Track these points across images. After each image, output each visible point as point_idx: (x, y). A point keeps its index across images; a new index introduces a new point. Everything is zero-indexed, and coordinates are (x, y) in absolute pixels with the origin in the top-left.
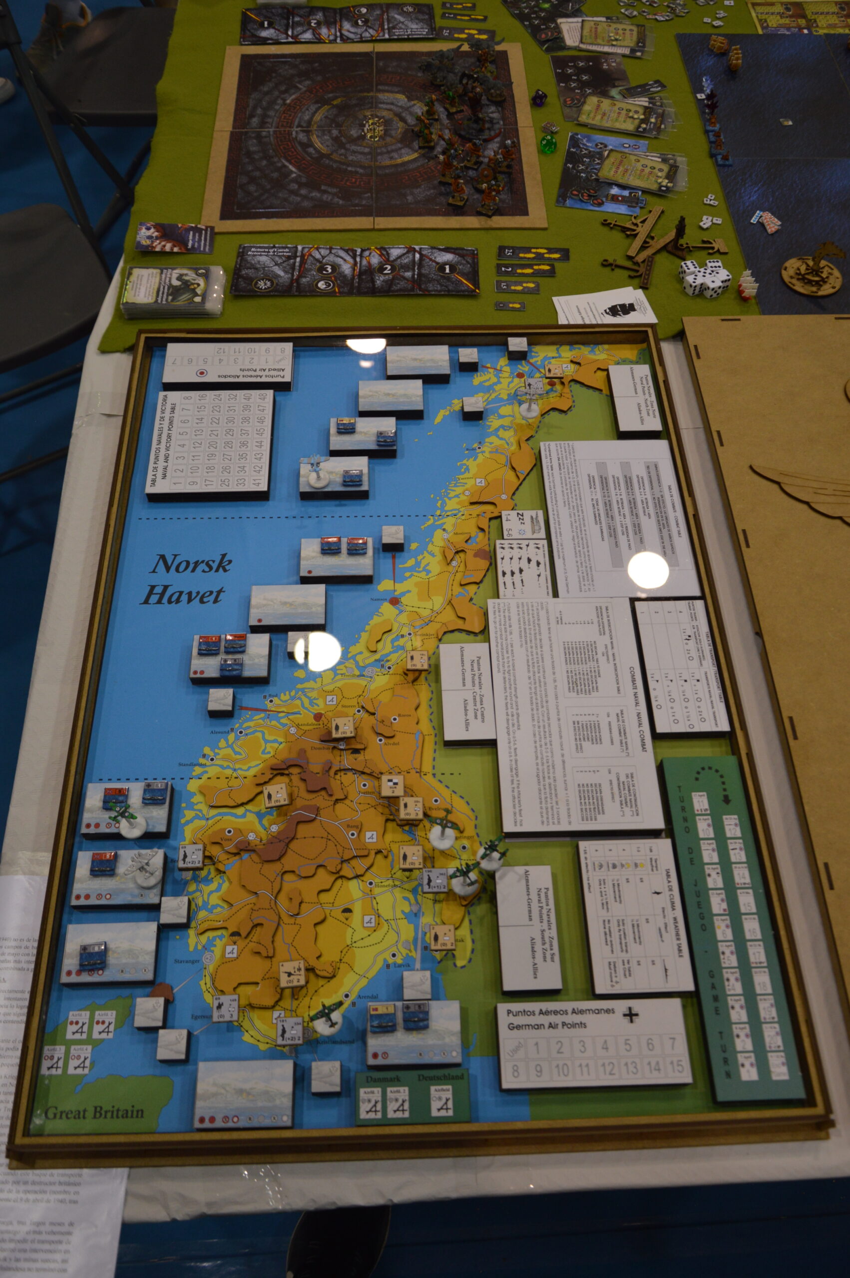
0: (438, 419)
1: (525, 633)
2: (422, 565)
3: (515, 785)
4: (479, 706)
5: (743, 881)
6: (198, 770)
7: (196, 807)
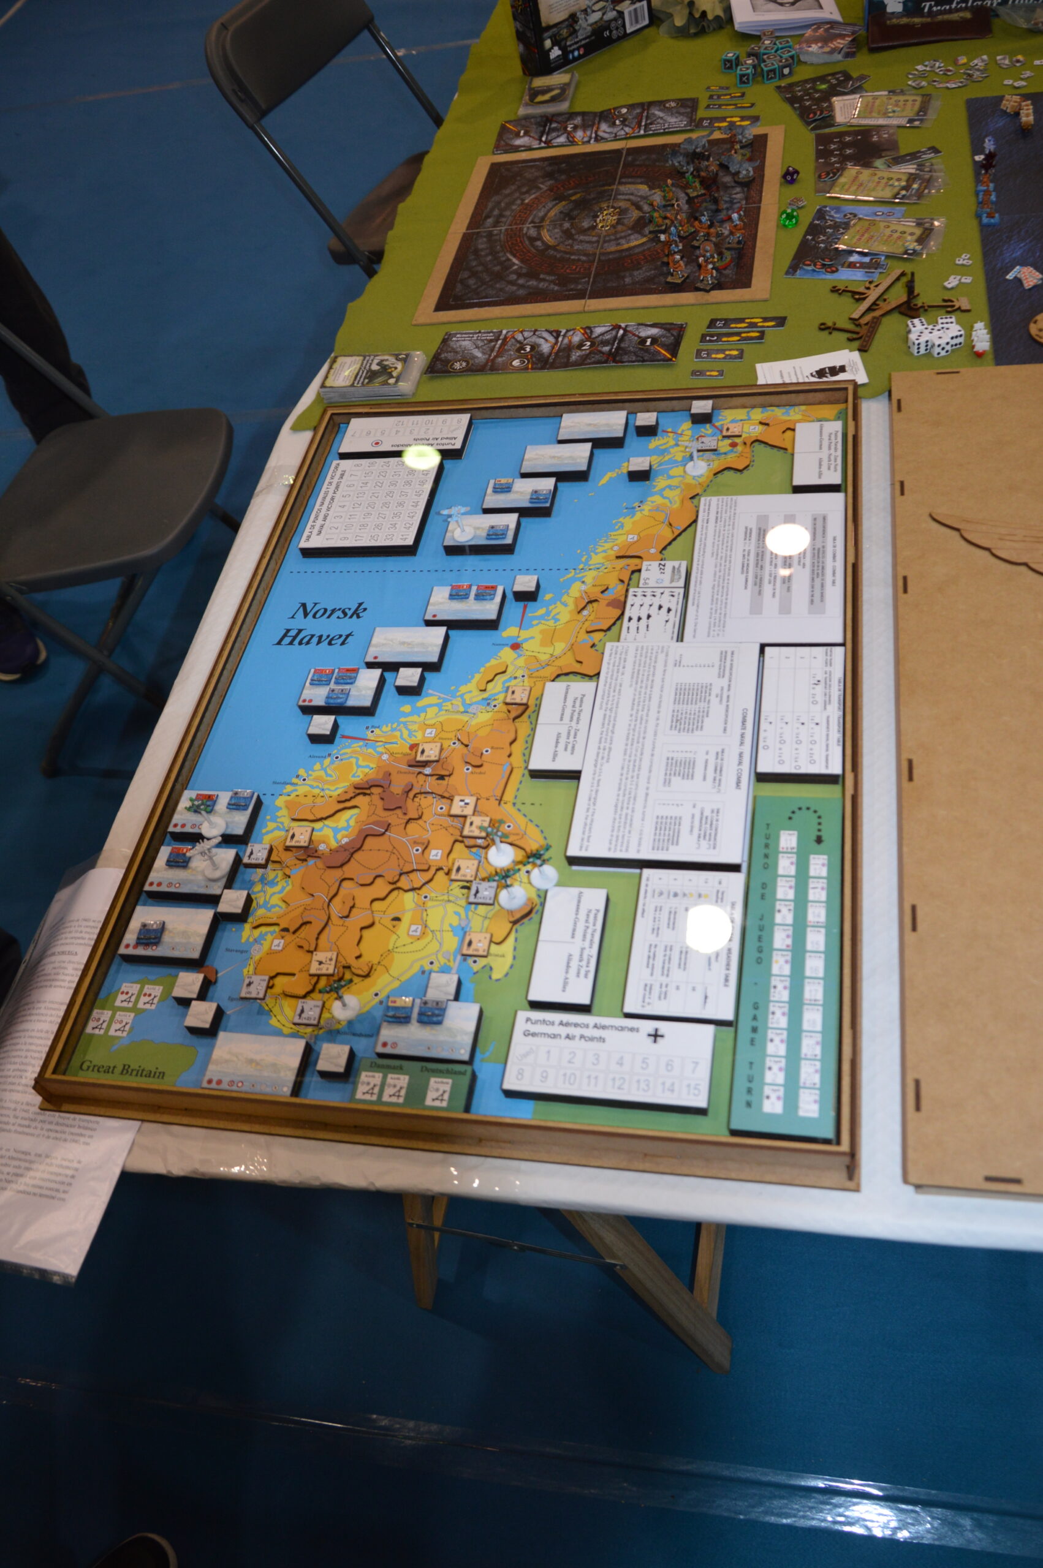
0: (604, 481)
1: (638, 673)
2: (553, 614)
3: (590, 813)
4: (571, 739)
5: (817, 919)
6: (289, 788)
7: (278, 820)
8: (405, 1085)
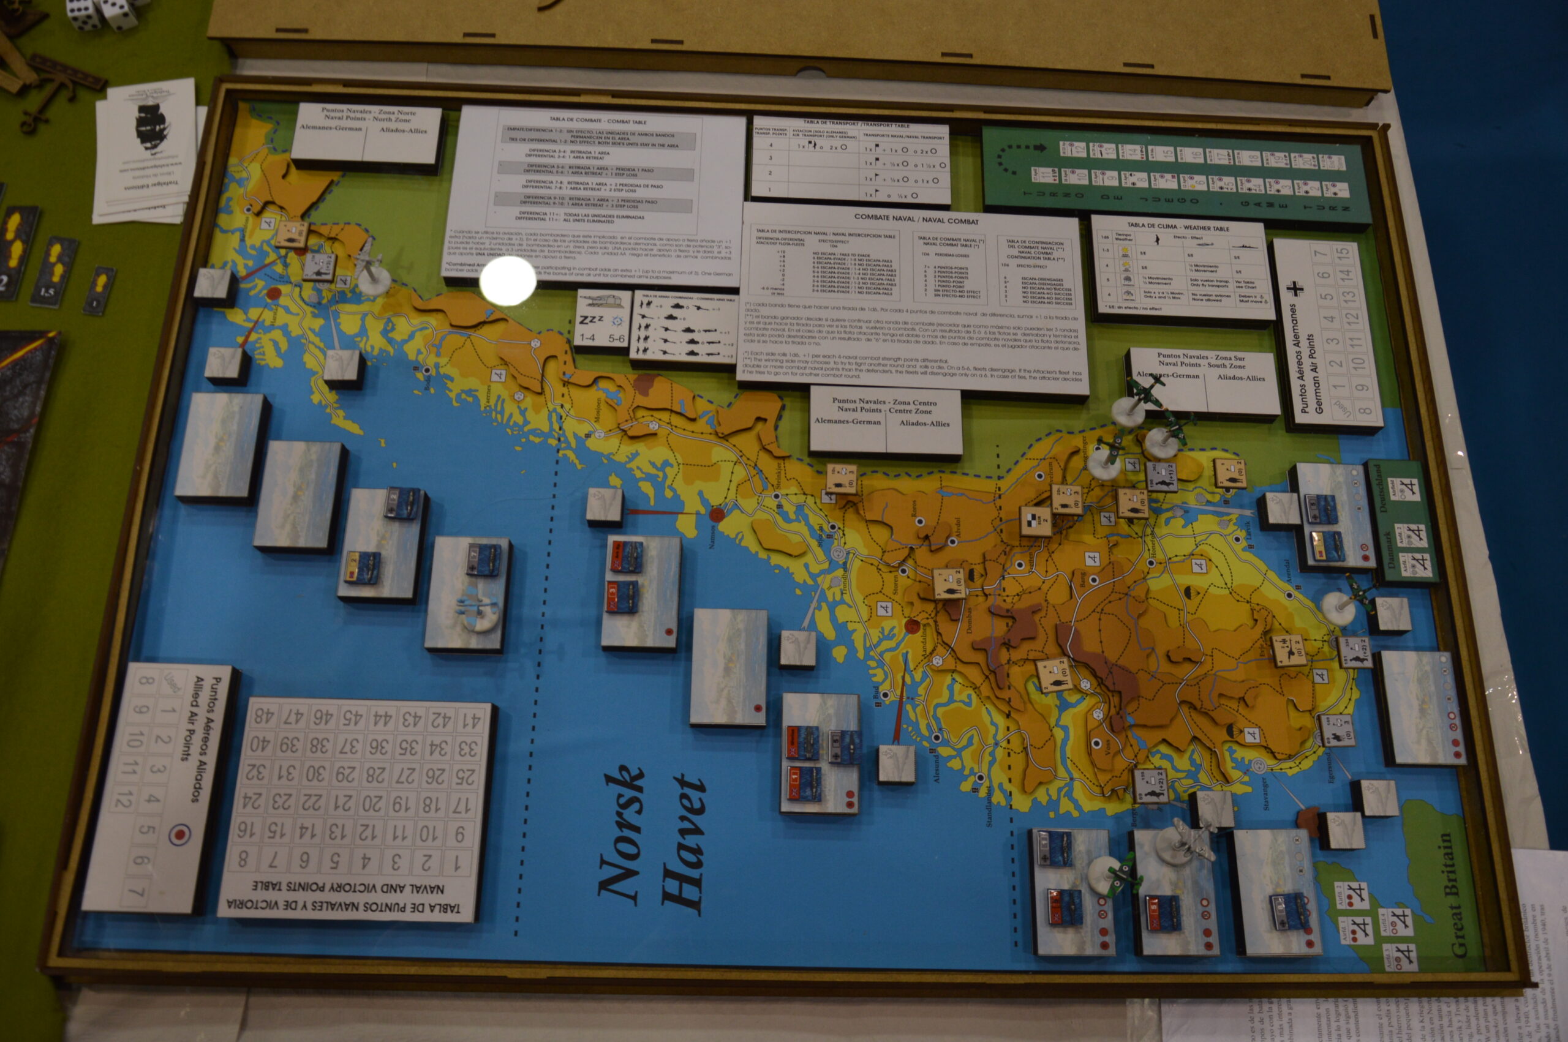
0: (354, 428)
1: (796, 336)
2: (653, 471)
3: (1027, 375)
4: (912, 407)
5: (1139, 152)
6: (998, 798)
7: (1055, 797)
8: (1406, 526)
